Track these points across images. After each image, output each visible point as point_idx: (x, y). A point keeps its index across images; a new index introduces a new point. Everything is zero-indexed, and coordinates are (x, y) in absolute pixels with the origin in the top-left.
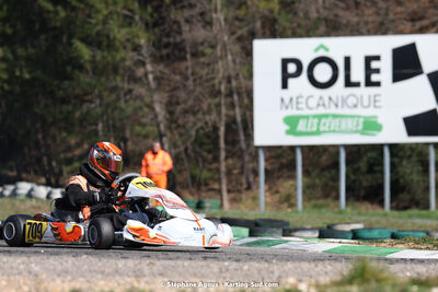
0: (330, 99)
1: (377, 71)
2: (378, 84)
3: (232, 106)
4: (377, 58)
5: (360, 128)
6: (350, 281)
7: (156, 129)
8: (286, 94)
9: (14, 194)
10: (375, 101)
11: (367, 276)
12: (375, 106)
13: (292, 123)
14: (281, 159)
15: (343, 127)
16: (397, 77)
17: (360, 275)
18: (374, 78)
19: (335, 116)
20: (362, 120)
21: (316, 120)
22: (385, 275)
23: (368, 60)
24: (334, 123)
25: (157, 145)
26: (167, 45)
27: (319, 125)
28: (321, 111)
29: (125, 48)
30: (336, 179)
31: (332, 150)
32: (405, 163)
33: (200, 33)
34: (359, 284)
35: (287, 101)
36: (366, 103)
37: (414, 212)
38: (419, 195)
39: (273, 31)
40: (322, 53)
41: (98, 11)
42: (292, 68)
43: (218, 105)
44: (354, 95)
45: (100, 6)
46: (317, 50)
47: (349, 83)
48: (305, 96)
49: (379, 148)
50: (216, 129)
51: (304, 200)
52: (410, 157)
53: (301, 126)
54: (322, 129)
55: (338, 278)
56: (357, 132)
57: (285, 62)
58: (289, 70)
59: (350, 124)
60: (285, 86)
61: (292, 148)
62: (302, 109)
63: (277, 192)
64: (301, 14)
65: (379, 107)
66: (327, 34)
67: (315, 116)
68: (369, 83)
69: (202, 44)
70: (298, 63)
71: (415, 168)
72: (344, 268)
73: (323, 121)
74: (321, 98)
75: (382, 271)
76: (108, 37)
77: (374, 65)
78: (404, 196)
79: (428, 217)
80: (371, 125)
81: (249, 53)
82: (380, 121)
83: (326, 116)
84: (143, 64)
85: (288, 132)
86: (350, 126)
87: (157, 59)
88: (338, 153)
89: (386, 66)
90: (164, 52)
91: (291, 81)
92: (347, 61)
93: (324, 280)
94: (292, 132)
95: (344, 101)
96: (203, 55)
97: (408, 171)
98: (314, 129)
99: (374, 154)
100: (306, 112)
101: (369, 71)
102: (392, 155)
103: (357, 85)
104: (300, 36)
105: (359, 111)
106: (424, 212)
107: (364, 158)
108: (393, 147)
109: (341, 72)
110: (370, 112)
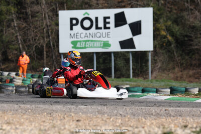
0: (90, 34)
1: (109, 23)
2: (109, 28)
4: (109, 18)
5: (102, 45)
7: (18, 46)
10: (108, 35)
12: (108, 37)
13: (74, 44)
15: (95, 45)
16: (117, 25)
18: (108, 25)
19: (92, 41)
20: (102, 42)
21: (84, 43)
23: (105, 18)
24: (91, 44)
25: (24, 53)
26: (23, 13)
28: (86, 39)
29: (6, 14)
32: (118, 59)
33: (36, 8)
35: (72, 35)
36: (104, 36)
37: (124, 79)
38: (124, 72)
40: (86, 16)
42: (74, 22)
43: (43, 37)
44: (99, 33)
46: (84, 15)
47: (97, 28)
48: (80, 33)
49: (109, 54)
50: (42, 46)
52: (120, 57)
53: (78, 45)
54: (87, 46)
56: (100, 47)
57: (72, 19)
58: (73, 23)
59: (98, 44)
60: (71, 29)
62: (78, 38)
65: (110, 37)
67: (83, 41)
68: (105, 28)
69: (38, 12)
71: (122, 62)
73: (87, 43)
74: (86, 34)
77: (107, 20)
78: (118, 73)
79: (130, 81)
81: (57, 15)
82: (110, 43)
83: (88, 41)
85: (73, 48)
86: (98, 45)
87: (19, 18)
89: (112, 21)
90: (21, 16)
91: (74, 27)
92: (97, 19)
94: (75, 47)
95: (95, 35)
96: (36, 16)
97: (119, 63)
98: (83, 46)
100: (80, 39)
101: (105, 23)
102: (114, 57)
103: (101, 28)
104: (76, 9)
105: (102, 39)
106: (128, 79)
107: (104, 57)
108: (116, 53)
109: (94, 23)
110: (106, 39)
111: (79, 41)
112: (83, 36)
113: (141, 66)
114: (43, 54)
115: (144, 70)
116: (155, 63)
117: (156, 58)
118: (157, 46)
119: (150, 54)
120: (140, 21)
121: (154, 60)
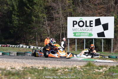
0: (83, 29)
1: (92, 24)
2: (92, 26)
3: (63, 30)
4: (92, 21)
5: (88, 35)
6: (87, 66)
7: (48, 34)
8: (74, 28)
9: (19, 47)
10: (91, 30)
11: (90, 65)
13: (75, 34)
14: (72, 41)
17: (89, 65)
18: (91, 25)
19: (83, 33)
20: (89, 33)
21: (80, 33)
22: (94, 65)
23: (90, 21)
24: (83, 34)
25: (48, 38)
26: (50, 18)
27: (80, 34)
28: (81, 31)
29: (42, 18)
30: (84, 45)
31: (82, 39)
32: (97, 42)
33: (57, 15)
34: (89, 67)
35: (74, 29)
36: (90, 30)
37: (99, 52)
38: (100, 49)
39: (71, 15)
40: (81, 20)
41: (36, 10)
42: (75, 23)
43: (60, 30)
45: (37, 9)
46: (80, 19)
48: (78, 28)
49: (92, 39)
50: (60, 35)
51: (77, 49)
53: (77, 35)
55: (84, 65)
57: (74, 22)
59: (86, 34)
60: (74, 26)
61: (75, 39)
63: (72, 48)
64: (77, 12)
66: (82, 16)
67: (79, 33)
68: (90, 26)
69: (57, 17)
70: (76, 22)
71: (99, 43)
72: (86, 63)
73: (81, 33)
74: (81, 29)
75: (93, 64)
76: (38, 16)
77: (91, 22)
78: (97, 49)
79: (102, 53)
80: (91, 35)
81: (67, 19)
83: (82, 33)
84: (45, 21)
85: (74, 36)
86: (86, 35)
87: (48, 21)
88: (84, 40)
89: (94, 23)
90: (50, 19)
91: (75, 25)
92: (86, 21)
93: (82, 66)
94: (75, 35)
95: (85, 30)
96: (57, 20)
98: (79, 35)
99: (91, 40)
101: (90, 24)
102: (95, 41)
103: (88, 26)
104: (77, 17)
105: (88, 32)
107: (89, 41)
108: (95, 39)
109: (85, 24)
110: (90, 32)
111: (77, 33)
112: (79, 30)
113: (108, 46)
114: (60, 39)
115: (110, 48)
116: (116, 45)
117: (116, 42)
118: (117, 36)
119: (112, 40)
120: (108, 23)
121: (115, 43)
